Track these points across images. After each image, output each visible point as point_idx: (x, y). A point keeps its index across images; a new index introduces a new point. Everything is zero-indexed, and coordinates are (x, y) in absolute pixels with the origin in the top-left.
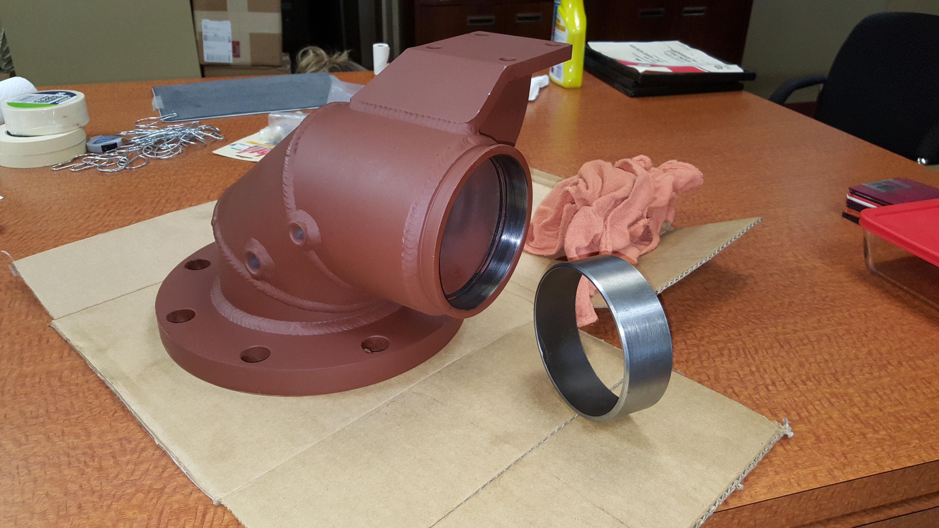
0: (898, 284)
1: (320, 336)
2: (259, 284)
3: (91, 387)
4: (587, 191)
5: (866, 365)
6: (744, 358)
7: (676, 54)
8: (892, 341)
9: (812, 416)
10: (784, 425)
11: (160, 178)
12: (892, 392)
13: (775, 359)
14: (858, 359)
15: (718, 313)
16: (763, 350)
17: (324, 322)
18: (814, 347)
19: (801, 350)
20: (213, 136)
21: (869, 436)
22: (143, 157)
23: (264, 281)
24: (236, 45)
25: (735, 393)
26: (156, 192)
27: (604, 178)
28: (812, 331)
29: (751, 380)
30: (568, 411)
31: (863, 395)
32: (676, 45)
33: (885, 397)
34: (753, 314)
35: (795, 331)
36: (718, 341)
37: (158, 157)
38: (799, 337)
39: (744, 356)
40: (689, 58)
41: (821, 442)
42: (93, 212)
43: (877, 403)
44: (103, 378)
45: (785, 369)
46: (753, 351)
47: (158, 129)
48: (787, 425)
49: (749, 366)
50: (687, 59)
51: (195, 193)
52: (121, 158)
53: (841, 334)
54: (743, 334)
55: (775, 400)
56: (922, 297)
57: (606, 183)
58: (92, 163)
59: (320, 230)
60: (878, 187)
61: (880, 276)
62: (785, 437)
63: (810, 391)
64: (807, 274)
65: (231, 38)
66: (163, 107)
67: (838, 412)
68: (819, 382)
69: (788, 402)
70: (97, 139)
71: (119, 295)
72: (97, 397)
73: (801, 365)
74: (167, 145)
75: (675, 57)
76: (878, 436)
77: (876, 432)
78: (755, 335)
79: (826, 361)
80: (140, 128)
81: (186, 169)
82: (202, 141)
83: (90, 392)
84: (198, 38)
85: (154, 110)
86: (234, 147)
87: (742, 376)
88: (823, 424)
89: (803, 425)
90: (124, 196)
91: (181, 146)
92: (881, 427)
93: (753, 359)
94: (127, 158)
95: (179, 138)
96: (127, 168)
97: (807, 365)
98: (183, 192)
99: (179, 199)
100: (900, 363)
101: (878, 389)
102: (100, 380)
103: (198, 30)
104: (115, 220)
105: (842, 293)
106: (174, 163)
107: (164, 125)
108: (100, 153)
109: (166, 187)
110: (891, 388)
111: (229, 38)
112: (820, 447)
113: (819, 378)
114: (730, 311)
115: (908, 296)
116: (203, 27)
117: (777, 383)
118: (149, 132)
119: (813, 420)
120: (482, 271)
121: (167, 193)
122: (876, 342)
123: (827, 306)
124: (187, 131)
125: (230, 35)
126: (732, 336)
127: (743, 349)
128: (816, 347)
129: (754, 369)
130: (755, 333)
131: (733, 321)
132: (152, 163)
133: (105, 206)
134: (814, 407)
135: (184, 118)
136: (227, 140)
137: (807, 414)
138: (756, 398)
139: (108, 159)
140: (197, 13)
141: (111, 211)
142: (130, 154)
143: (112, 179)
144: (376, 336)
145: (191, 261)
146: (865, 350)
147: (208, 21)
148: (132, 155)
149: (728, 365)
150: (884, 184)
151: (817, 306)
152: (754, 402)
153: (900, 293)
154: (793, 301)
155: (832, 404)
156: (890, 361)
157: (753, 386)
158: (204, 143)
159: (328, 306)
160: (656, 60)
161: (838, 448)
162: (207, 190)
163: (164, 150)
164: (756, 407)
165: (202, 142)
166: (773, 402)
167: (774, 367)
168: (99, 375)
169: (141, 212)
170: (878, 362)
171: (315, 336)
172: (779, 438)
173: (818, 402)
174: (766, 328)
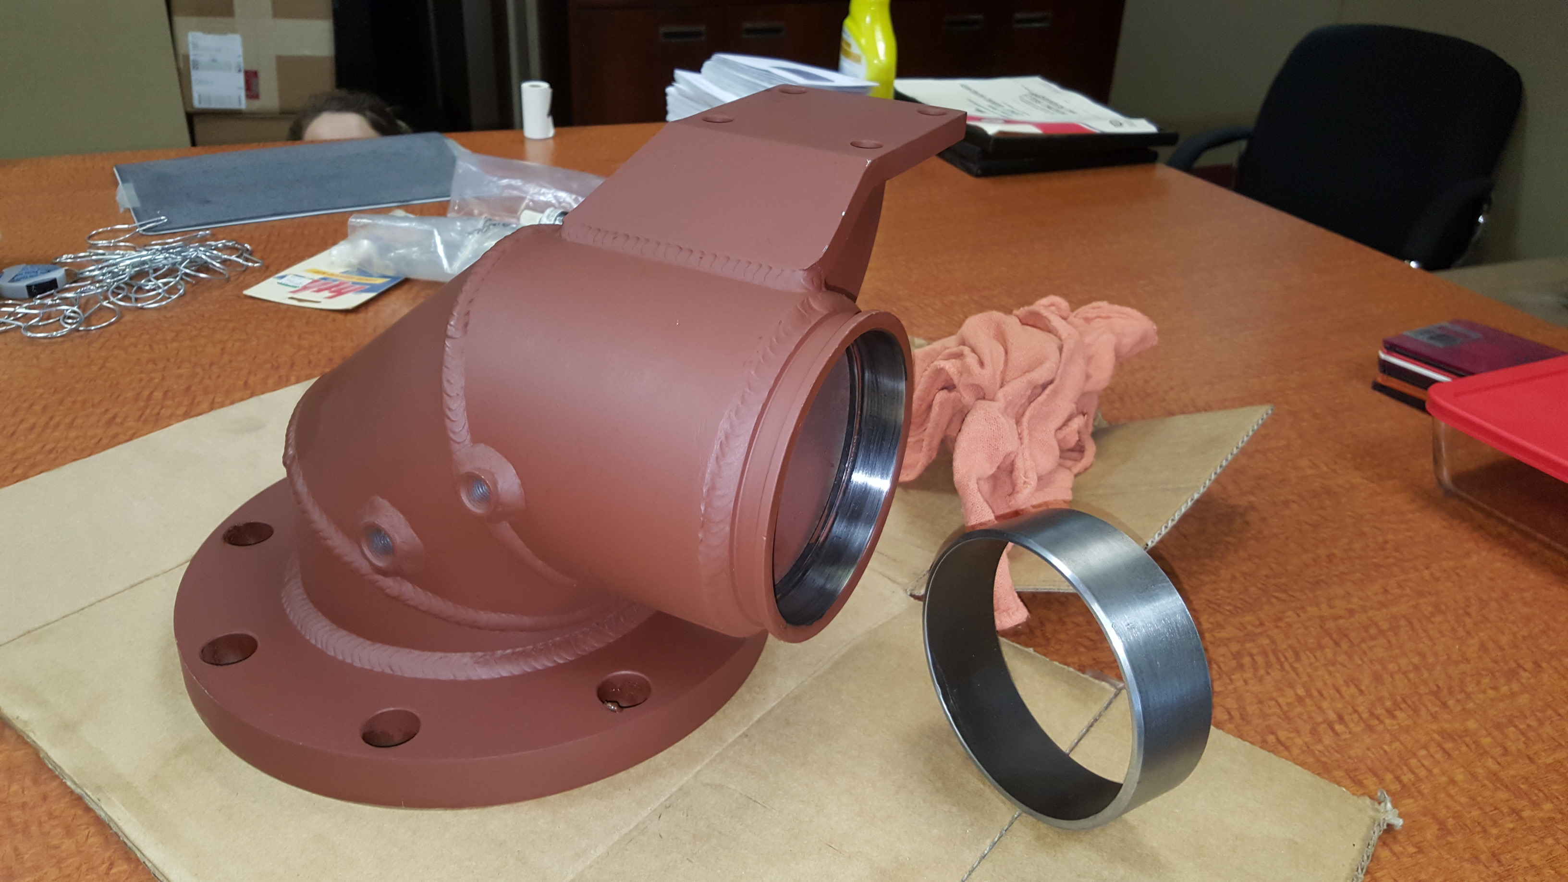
0: (1497, 513)
1: (513, 678)
2: (391, 585)
3: (55, 810)
4: (984, 372)
5: (1483, 672)
6: (1279, 670)
7: (1039, 99)
8: (1513, 622)
9: (1421, 780)
10: (1383, 804)
11: (147, 348)
12: (1541, 723)
13: (1331, 668)
14: (1468, 661)
15: (1215, 582)
16: (1308, 653)
17: (517, 650)
18: (1389, 642)
19: (1371, 648)
20: (241, 261)
21: (1526, 814)
22: (111, 306)
23: (399, 578)
24: (251, 78)
25: (1282, 744)
26: (143, 376)
27: (1009, 345)
28: (1378, 610)
29: (1301, 714)
30: (1001, 805)
31: (1496, 733)
32: (1036, 84)
33: (1531, 734)
34: (1272, 581)
35: (1352, 612)
36: (1229, 639)
37: (139, 305)
38: (1359, 623)
39: (1279, 667)
40: (1062, 107)
41: (1449, 832)
42: (22, 421)
43: (1521, 746)
44: (78, 791)
45: (1353, 690)
46: (1290, 654)
47: (134, 249)
48: (1389, 806)
49: (1291, 686)
50: (1059, 109)
51: (219, 377)
52: (67, 310)
53: (1427, 613)
54: (1266, 623)
55: (1352, 753)
56: (1540, 536)
57: (1014, 355)
58: (8, 321)
59: (523, 484)
60: (1431, 338)
61: (1462, 499)
62: (1390, 827)
63: (1407, 730)
64: (1344, 500)
65: (242, 66)
66: (138, 205)
67: (1462, 770)
68: (1416, 711)
69: (1373, 754)
70: (17, 272)
71: (93, 600)
72: (69, 832)
73: (1377, 678)
74: (154, 282)
75: (1039, 105)
76: (1541, 815)
77: (1536, 805)
78: (1287, 622)
79: (1416, 668)
80: (99, 248)
81: (195, 327)
82: (221, 271)
83: (55, 822)
84: (181, 65)
85: (122, 210)
86: (283, 281)
87: (1285, 708)
88: (1442, 796)
89: (1411, 801)
90: (79, 386)
91: (181, 282)
92: (1541, 795)
93: (1295, 670)
94: (79, 308)
95: (177, 266)
96: (81, 328)
97: (1387, 678)
98: (195, 375)
99: (188, 388)
100: (1537, 665)
101: (1516, 719)
102: (72, 792)
103: (181, 51)
104: (66, 438)
105: (1409, 534)
106: (172, 317)
107: (143, 240)
108: (24, 300)
109: (160, 366)
110: (1536, 716)
111: (239, 66)
112: (1451, 843)
113: (1413, 703)
114: (1234, 578)
115: (1515, 534)
116: (191, 47)
117: (1347, 718)
118: (115, 257)
119: (1426, 788)
120: (821, 539)
121: (163, 378)
122: (1489, 625)
123: (1390, 560)
124: (192, 253)
125: (241, 60)
126: (1250, 628)
127: (1275, 652)
128: (1393, 641)
129: (1301, 692)
130: (1287, 620)
131: (1241, 596)
132: (128, 317)
133: (45, 408)
134: (1419, 761)
135: (180, 225)
136: (267, 267)
137: (1412, 776)
138: (1319, 751)
139: (42, 311)
140: (178, 20)
141: (57, 419)
142: (83, 301)
143: (53, 352)
144: (623, 672)
145: (235, 528)
146: (1474, 642)
147: (199, 35)
148: (87, 302)
149: (1257, 688)
150: (1439, 332)
151: (1375, 560)
152: (1318, 761)
153: (1502, 529)
154: (1333, 554)
155: (1449, 755)
156: (1521, 662)
157: (1309, 727)
158: (225, 275)
159: (527, 621)
160: (1008, 110)
161: (1480, 843)
162: (241, 369)
163: (149, 291)
164: (1323, 770)
165: (221, 273)
166: (1350, 757)
167: (1334, 685)
168: (69, 783)
169: (118, 420)
170: (1502, 664)
171: (503, 678)
172: (1380, 831)
173: (1423, 753)
174: (1303, 608)
